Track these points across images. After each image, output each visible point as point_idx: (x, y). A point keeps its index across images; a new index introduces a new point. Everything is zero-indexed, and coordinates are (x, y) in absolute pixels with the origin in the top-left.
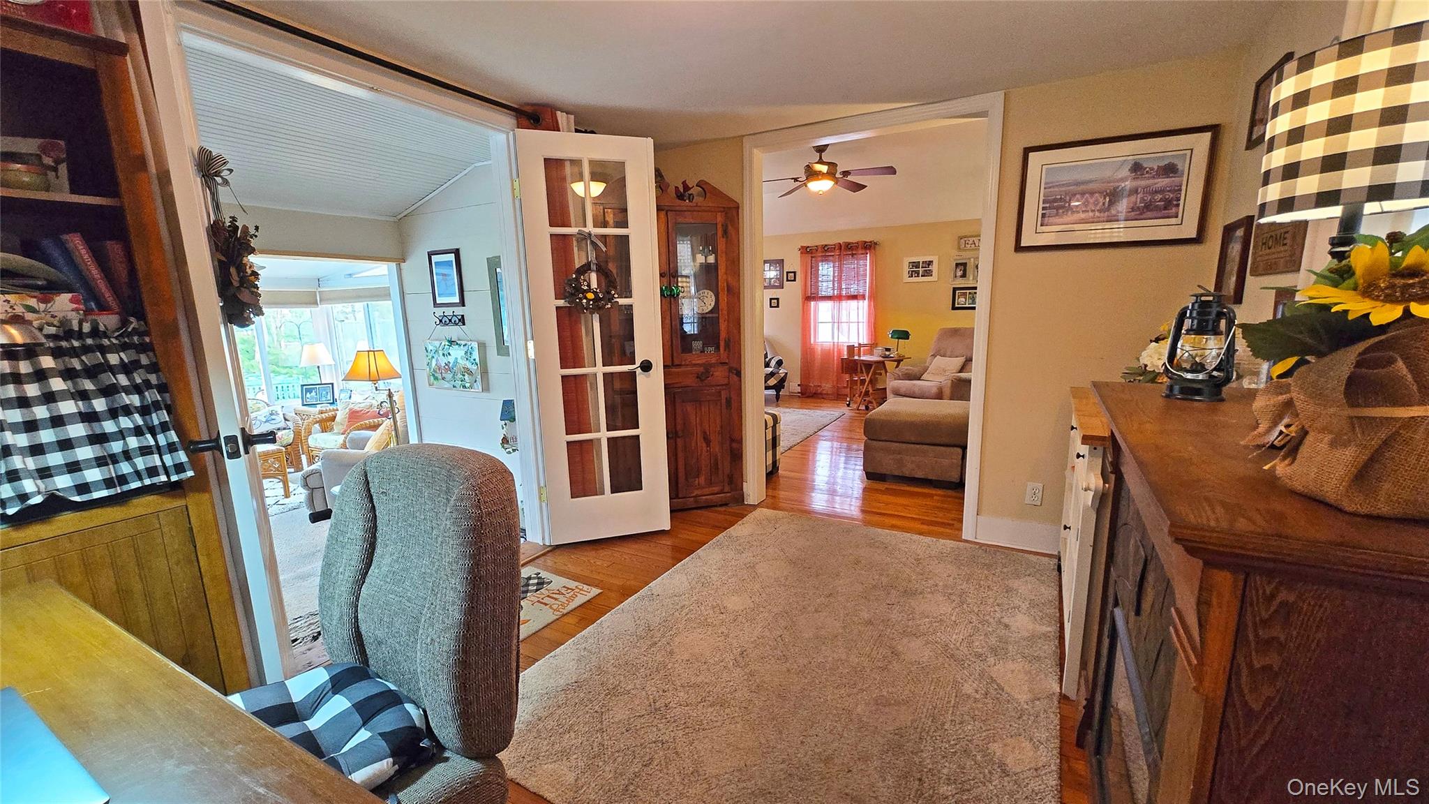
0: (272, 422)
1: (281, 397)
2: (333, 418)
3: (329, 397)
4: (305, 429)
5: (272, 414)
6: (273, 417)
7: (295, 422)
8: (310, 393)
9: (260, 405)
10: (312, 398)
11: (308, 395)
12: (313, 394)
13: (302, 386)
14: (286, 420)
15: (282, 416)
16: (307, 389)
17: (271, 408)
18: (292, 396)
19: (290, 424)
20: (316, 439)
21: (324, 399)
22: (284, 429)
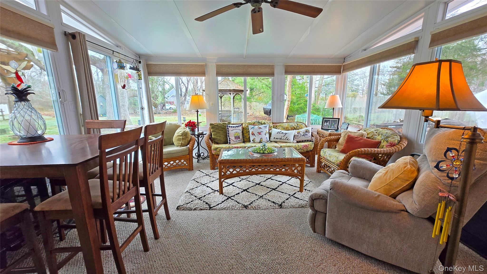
0: (306, 136)
1: (314, 123)
2: (337, 140)
3: (336, 126)
4: (320, 144)
5: (306, 132)
6: (307, 133)
7: (316, 138)
8: (327, 122)
9: (303, 126)
10: (327, 125)
11: (325, 124)
12: (328, 123)
13: (324, 118)
14: (312, 136)
15: (310, 134)
16: (325, 120)
17: (307, 128)
18: (317, 124)
19: (314, 139)
20: (325, 152)
21: (333, 127)
22: (310, 141)
